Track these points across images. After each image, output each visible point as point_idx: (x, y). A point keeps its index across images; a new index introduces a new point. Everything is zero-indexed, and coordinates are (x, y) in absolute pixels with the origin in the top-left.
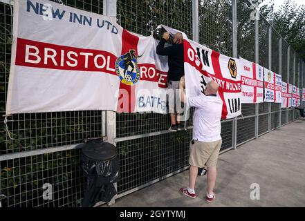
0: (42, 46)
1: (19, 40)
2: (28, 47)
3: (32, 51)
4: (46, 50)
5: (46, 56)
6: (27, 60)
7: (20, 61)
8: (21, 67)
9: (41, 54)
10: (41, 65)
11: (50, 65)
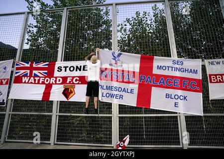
0: (216, 75)
1: (209, 75)
2: (212, 77)
3: (214, 78)
4: (218, 76)
5: (218, 79)
6: (213, 81)
7: (211, 82)
8: (211, 84)
9: (216, 78)
10: (217, 82)
11: (220, 82)
